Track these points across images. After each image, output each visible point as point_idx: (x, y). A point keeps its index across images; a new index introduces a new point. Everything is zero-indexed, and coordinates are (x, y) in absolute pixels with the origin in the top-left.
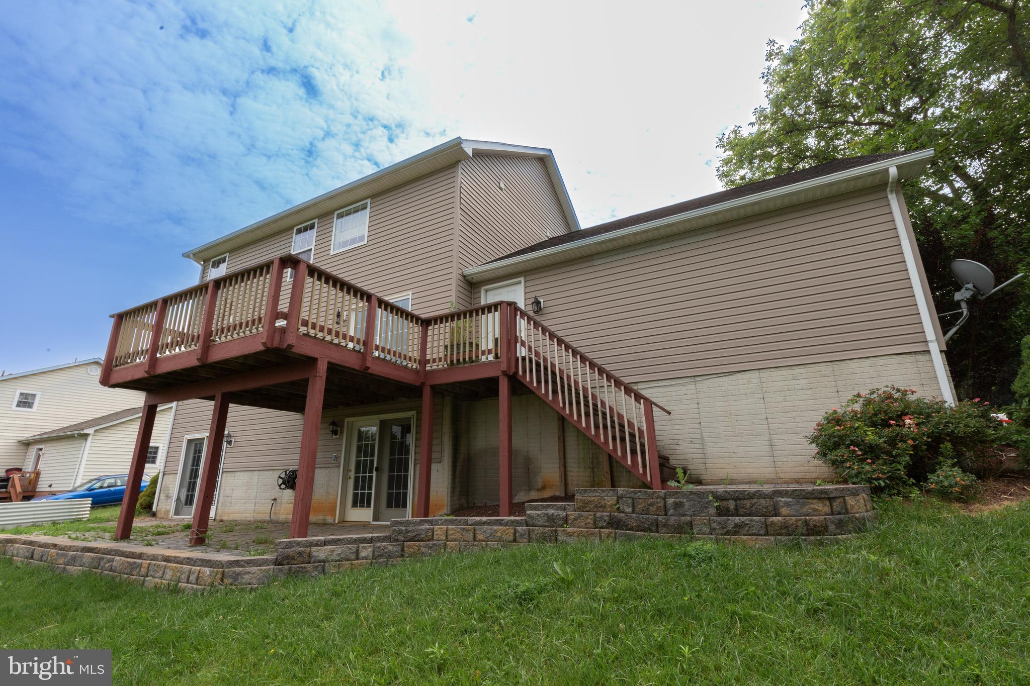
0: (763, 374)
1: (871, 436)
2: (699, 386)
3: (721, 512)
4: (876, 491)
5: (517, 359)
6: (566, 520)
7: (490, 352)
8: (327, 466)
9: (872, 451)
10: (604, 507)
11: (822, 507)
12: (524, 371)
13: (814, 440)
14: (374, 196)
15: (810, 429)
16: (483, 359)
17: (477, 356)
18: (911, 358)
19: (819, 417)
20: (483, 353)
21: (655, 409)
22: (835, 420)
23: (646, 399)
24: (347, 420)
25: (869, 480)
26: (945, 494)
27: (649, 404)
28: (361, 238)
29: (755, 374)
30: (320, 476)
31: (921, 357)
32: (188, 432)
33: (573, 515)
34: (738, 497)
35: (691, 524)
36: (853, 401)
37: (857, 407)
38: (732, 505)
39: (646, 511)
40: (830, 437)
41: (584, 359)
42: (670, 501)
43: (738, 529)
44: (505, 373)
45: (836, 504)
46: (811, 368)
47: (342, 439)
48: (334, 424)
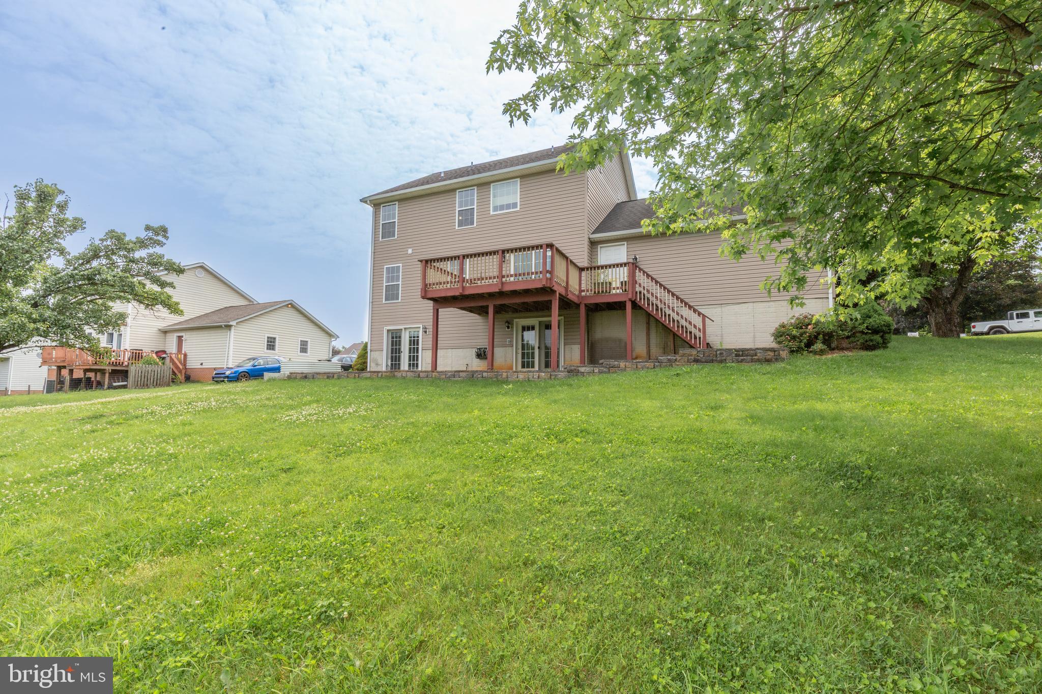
0: (755, 304)
1: (795, 332)
2: (723, 309)
3: (737, 355)
4: (792, 352)
5: (636, 293)
6: (676, 360)
7: (618, 288)
8: (504, 346)
9: (794, 338)
10: (691, 355)
11: (772, 354)
12: (640, 299)
13: (773, 335)
14: (524, 177)
15: (773, 330)
16: (614, 292)
17: (610, 290)
18: (821, 300)
19: (777, 325)
20: (614, 289)
21: (707, 319)
22: (783, 326)
23: (703, 315)
24: (515, 320)
25: (790, 348)
26: (815, 353)
27: (704, 316)
28: (515, 205)
29: (751, 304)
30: (498, 352)
31: (825, 300)
32: (387, 325)
33: (678, 358)
34: (743, 350)
35: (725, 360)
36: (792, 319)
37: (793, 321)
38: (741, 353)
39: (709, 356)
40: (779, 332)
41: (673, 295)
42: (718, 352)
43: (742, 361)
44: (630, 300)
45: (776, 353)
46: (777, 303)
47: (513, 331)
48: (507, 322)
